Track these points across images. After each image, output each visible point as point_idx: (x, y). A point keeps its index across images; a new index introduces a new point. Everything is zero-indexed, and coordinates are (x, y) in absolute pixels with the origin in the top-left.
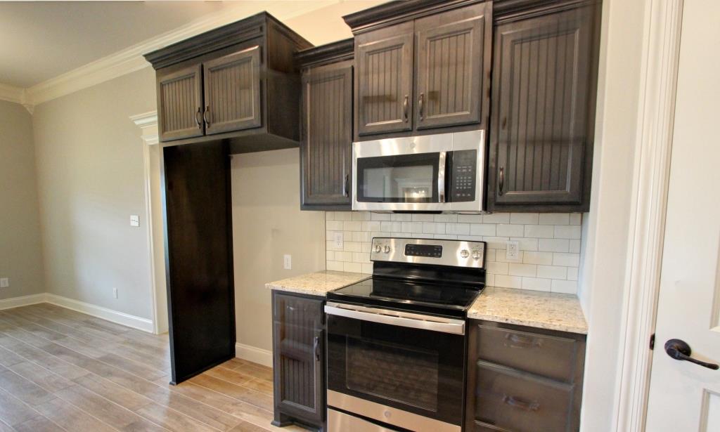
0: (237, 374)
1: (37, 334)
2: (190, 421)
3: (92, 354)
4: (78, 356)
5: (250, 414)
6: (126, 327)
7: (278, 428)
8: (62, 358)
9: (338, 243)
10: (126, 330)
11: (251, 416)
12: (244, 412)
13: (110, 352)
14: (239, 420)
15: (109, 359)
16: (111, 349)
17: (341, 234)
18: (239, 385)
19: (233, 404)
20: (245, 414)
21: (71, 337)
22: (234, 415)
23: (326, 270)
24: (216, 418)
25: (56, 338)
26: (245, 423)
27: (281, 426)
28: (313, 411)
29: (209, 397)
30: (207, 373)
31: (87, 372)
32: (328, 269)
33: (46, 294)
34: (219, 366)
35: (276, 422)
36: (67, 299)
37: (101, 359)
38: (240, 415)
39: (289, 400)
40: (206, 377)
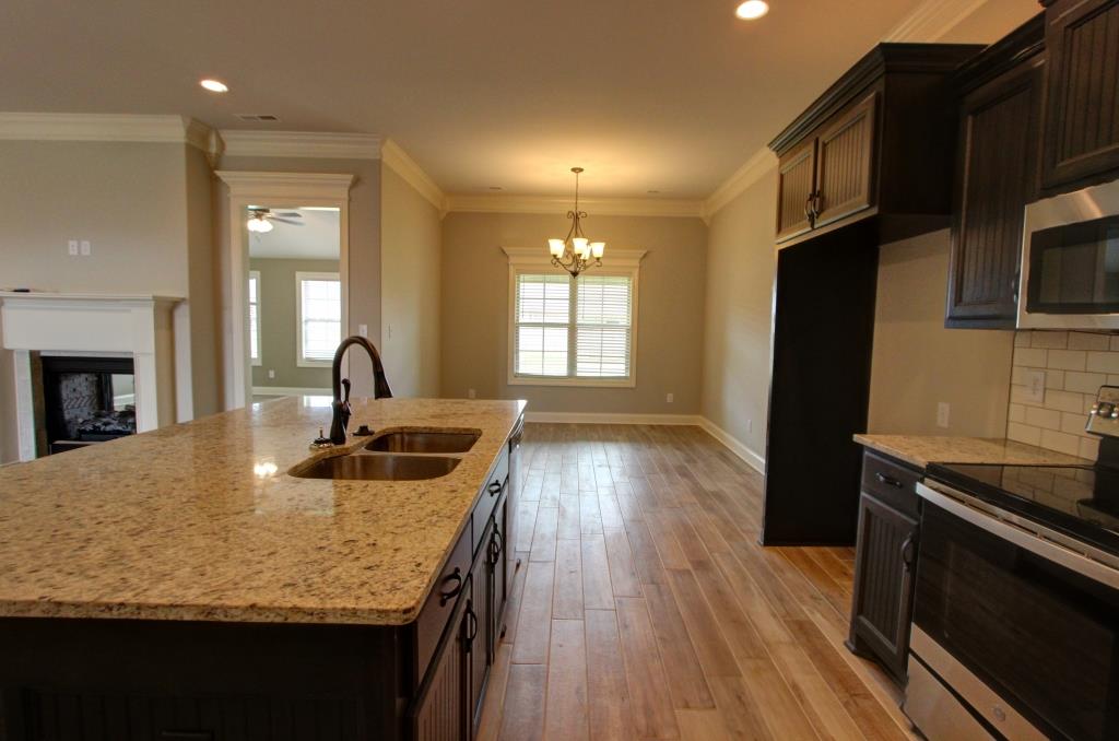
0: (842, 567)
1: (678, 452)
2: (753, 588)
3: (707, 485)
4: (696, 484)
5: (825, 617)
6: (752, 468)
7: (850, 654)
8: (683, 481)
9: (1034, 391)
10: (751, 471)
11: (823, 620)
12: (818, 611)
13: (724, 489)
14: (806, 616)
15: (719, 496)
16: (726, 488)
17: (1040, 375)
18: (836, 581)
19: (812, 597)
20: (819, 615)
21: (700, 464)
22: (804, 608)
23: (1006, 439)
24: (781, 600)
25: (688, 461)
26: (812, 624)
27: (853, 653)
28: (894, 650)
29: (789, 575)
30: (805, 549)
31: (694, 499)
32: (1009, 437)
33: (700, 417)
34: (827, 549)
35: (849, 644)
36: (713, 425)
37: (712, 493)
38: (813, 613)
39: (867, 618)
40: (802, 553)
